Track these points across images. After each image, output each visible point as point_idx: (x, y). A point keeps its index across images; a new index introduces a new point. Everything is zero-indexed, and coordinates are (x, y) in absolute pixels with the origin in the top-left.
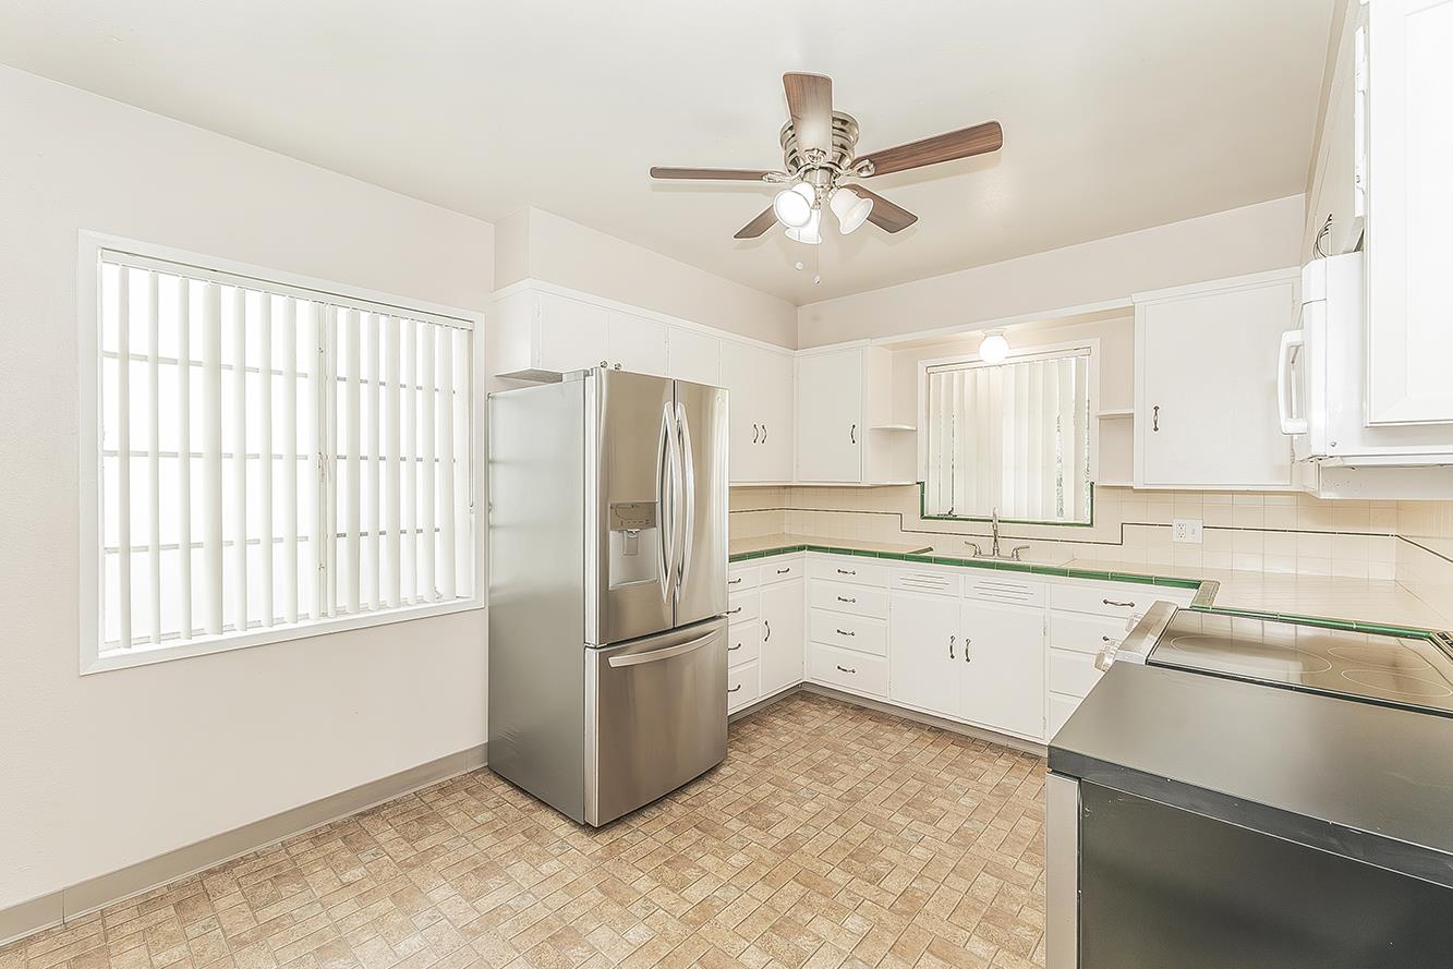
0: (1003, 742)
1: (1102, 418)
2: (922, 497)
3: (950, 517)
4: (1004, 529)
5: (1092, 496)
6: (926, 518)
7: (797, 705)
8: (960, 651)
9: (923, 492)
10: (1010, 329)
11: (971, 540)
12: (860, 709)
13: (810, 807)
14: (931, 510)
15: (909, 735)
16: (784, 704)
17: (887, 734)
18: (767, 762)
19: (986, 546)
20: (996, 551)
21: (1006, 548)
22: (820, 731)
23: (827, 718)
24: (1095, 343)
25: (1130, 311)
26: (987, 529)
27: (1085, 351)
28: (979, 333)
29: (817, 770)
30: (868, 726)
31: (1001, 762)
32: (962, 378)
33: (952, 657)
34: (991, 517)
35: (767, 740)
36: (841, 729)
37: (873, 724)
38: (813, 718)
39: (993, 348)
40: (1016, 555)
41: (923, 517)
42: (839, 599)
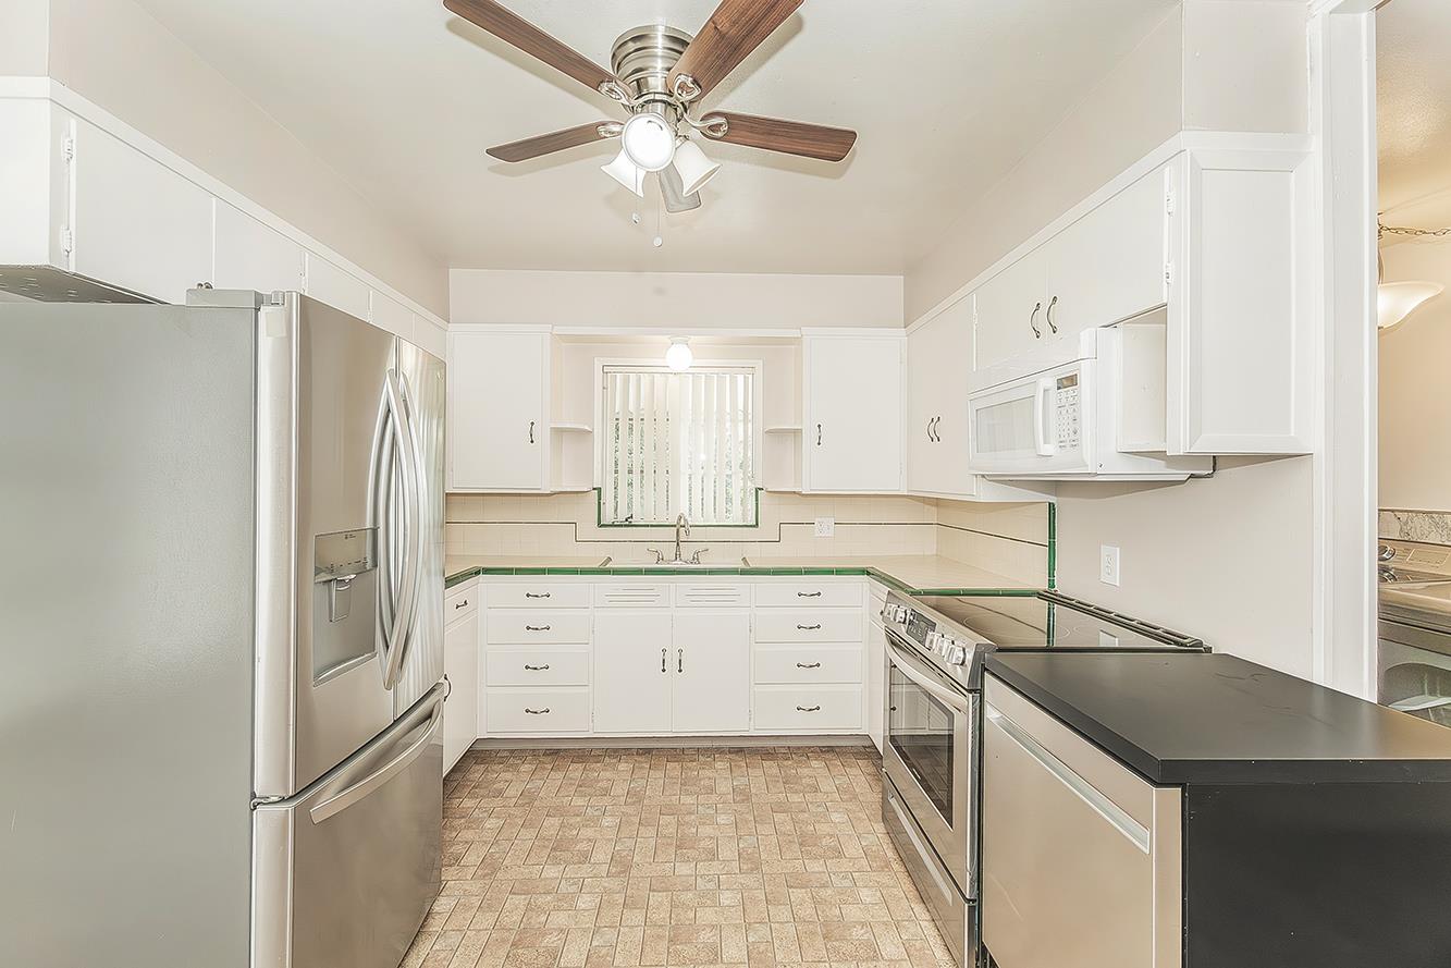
1: (766, 431)
2: (599, 503)
3: (628, 523)
5: (757, 500)
6: (603, 526)
7: (476, 773)
8: (672, 663)
9: (599, 498)
10: (694, 339)
11: (654, 547)
12: (555, 753)
13: (585, 901)
17: (603, 774)
18: (490, 867)
19: (668, 551)
20: (677, 556)
21: (688, 551)
22: (528, 797)
23: (525, 777)
24: (760, 364)
25: (797, 341)
26: (669, 534)
27: (750, 371)
28: (665, 339)
29: (558, 848)
30: (576, 771)
32: (639, 380)
33: (665, 671)
35: (468, 835)
36: (551, 784)
37: (580, 766)
38: (509, 780)
39: (679, 356)
40: (696, 559)
41: (600, 525)
42: (528, 628)
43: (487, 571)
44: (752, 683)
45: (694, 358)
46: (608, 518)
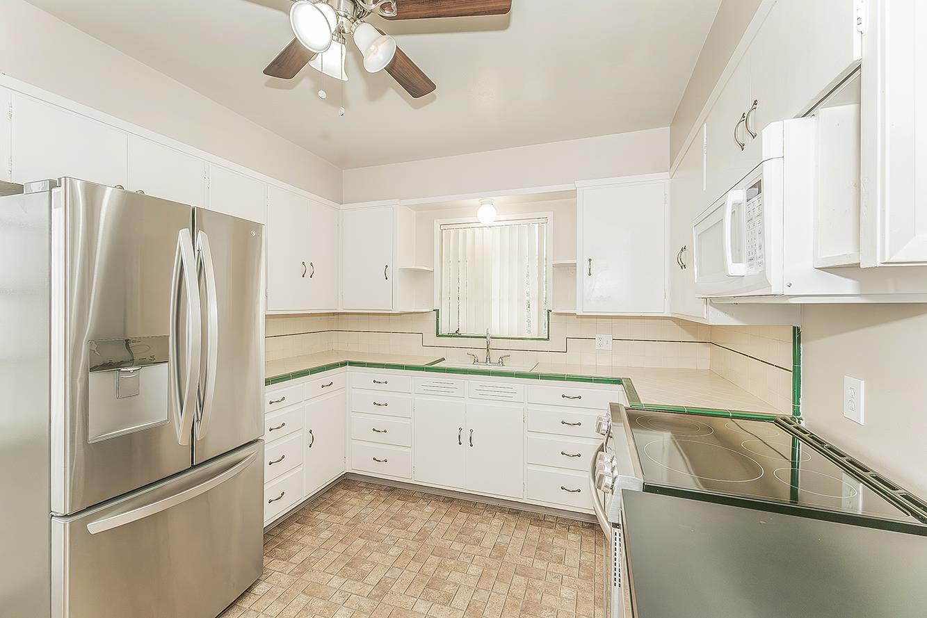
0: (495, 503)
1: (554, 266)
2: (437, 320)
3: (457, 335)
4: (494, 344)
5: (548, 320)
6: (440, 336)
7: (340, 495)
8: (466, 439)
9: (438, 317)
10: (499, 200)
11: (472, 352)
14: (443, 331)
15: (429, 509)
16: (328, 496)
19: (482, 355)
20: (488, 359)
21: (495, 356)
22: (357, 519)
23: (364, 504)
24: (550, 215)
25: (573, 194)
26: (483, 343)
27: (544, 221)
28: (476, 201)
31: (496, 522)
32: (465, 235)
33: (460, 444)
34: (485, 334)
36: (375, 513)
38: (354, 504)
39: (487, 213)
40: (501, 362)
41: (438, 335)
42: (375, 404)
43: (351, 364)
44: (525, 463)
45: (497, 215)
46: (444, 330)
